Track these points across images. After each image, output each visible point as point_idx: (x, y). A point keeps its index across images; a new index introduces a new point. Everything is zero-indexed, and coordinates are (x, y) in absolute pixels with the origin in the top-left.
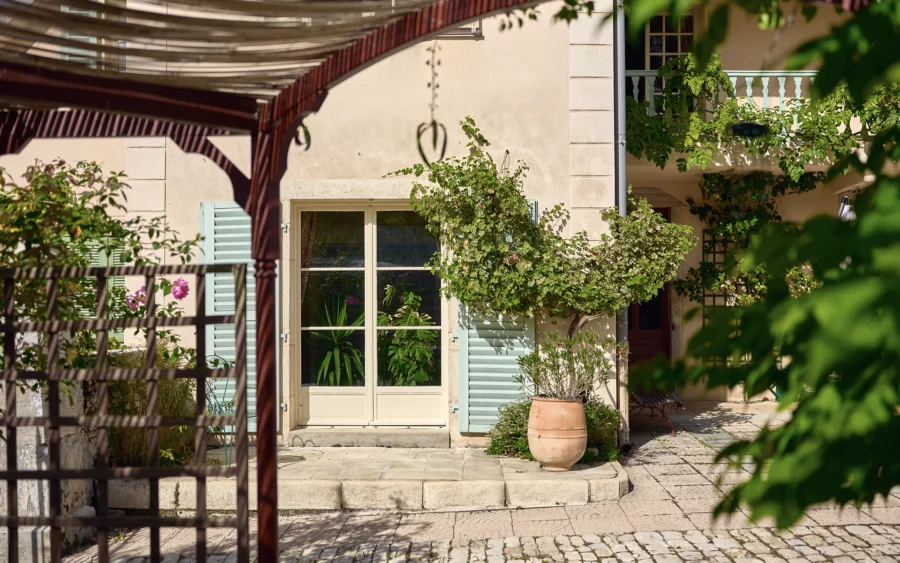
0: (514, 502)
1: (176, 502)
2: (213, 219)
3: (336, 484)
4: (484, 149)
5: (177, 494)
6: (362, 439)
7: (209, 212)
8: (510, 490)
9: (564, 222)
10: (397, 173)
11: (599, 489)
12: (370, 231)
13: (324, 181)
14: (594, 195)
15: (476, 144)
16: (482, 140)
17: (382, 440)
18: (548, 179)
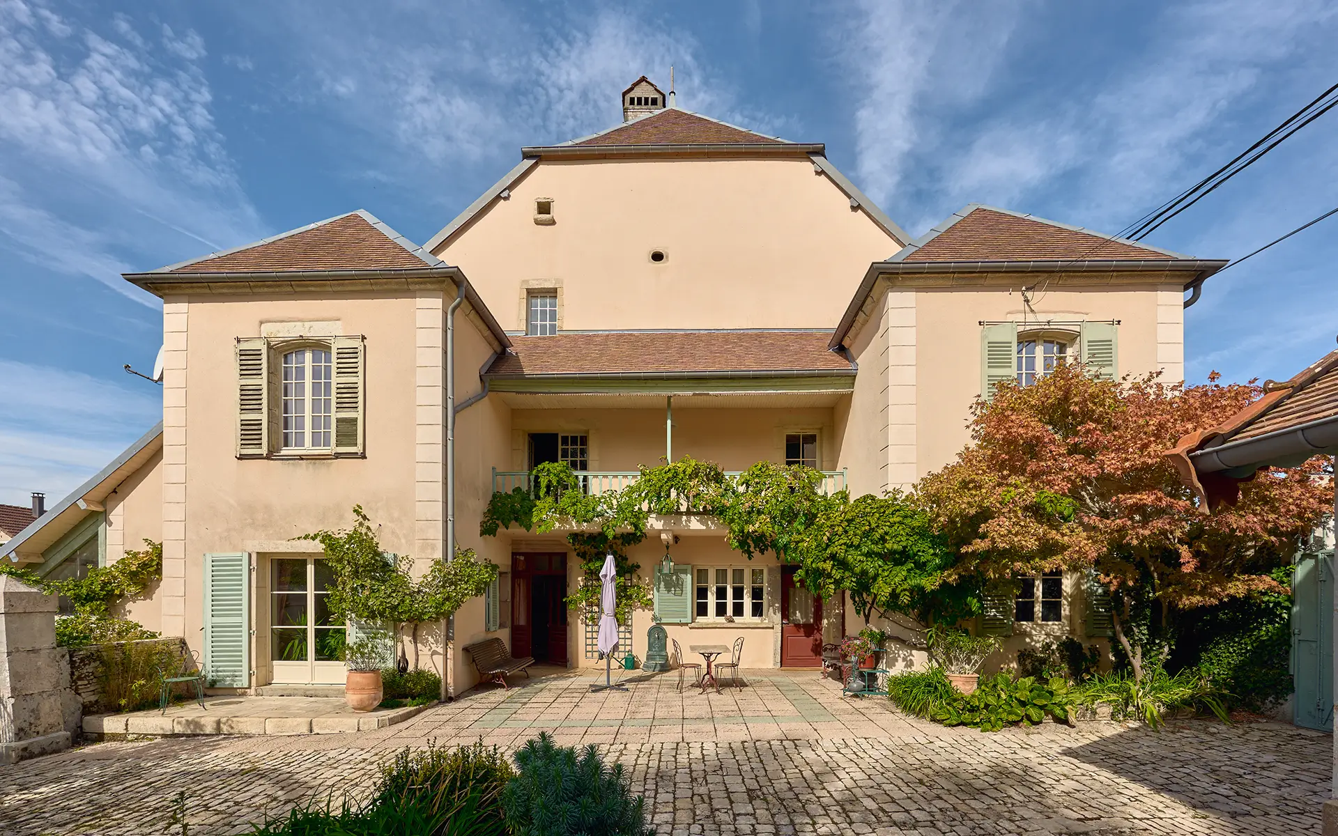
0: (316, 731)
1: (126, 729)
2: (211, 563)
3: (217, 719)
4: (366, 523)
5: (127, 725)
6: (296, 692)
7: (209, 559)
8: (314, 724)
9: (411, 565)
10: (299, 538)
11: (365, 723)
12: (310, 569)
13: (275, 542)
14: (429, 551)
15: (361, 520)
16: (365, 518)
17: (307, 693)
18: (403, 541)
